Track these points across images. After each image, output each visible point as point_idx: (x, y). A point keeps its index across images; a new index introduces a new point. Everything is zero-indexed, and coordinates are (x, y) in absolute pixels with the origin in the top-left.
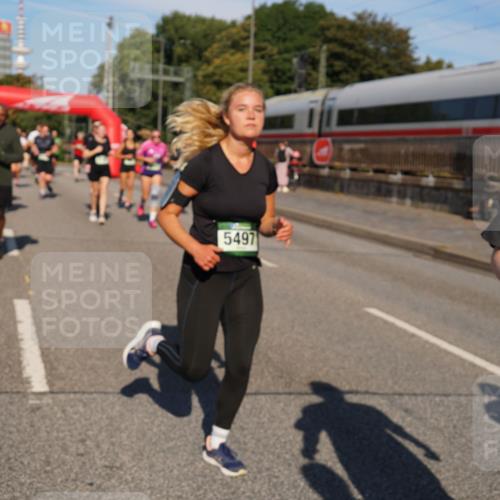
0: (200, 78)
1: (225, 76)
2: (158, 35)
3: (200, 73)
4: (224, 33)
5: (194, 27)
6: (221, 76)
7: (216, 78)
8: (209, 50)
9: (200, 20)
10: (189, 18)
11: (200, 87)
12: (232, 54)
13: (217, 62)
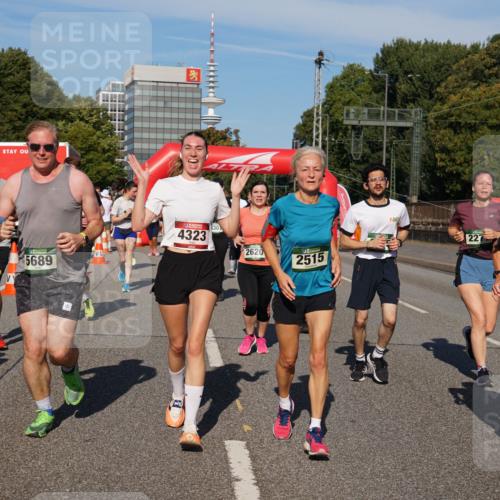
0: (432, 121)
1: (464, 115)
2: (376, 71)
3: (432, 115)
4: (463, 62)
5: (423, 57)
6: (459, 116)
7: (453, 119)
8: (443, 84)
9: (431, 47)
10: (417, 46)
11: (433, 132)
12: (475, 87)
13: (454, 98)
